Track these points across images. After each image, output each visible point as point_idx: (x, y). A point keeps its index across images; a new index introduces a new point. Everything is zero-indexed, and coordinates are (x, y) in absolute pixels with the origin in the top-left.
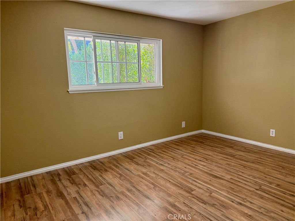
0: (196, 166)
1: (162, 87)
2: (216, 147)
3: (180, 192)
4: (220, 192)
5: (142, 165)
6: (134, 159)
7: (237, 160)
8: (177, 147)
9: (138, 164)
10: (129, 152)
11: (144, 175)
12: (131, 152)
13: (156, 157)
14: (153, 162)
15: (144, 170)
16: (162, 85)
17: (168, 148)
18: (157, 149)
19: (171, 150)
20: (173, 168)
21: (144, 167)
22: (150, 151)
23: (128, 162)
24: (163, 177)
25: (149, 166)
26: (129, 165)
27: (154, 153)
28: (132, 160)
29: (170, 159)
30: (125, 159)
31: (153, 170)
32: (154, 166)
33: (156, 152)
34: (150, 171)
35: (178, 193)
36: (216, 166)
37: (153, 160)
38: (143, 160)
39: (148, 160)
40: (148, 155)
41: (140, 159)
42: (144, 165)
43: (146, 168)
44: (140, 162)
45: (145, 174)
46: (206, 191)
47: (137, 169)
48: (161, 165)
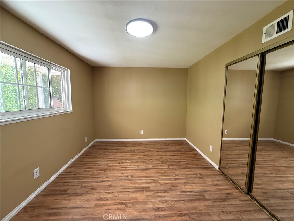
0: (127, 168)
1: (71, 111)
2: (118, 149)
3: (146, 195)
4: (160, 178)
5: (85, 192)
6: (67, 191)
7: (139, 153)
8: (94, 160)
9: (80, 195)
10: (49, 187)
11: (101, 201)
12: (51, 185)
13: (88, 177)
14: (91, 183)
15: (96, 196)
16: (72, 110)
17: (87, 163)
18: (79, 169)
19: (93, 165)
20: (114, 178)
21: (90, 193)
22: (75, 175)
23: (65, 199)
24: (119, 192)
25: (93, 189)
26: (70, 202)
27: (80, 174)
28: (65, 194)
29: (102, 172)
30: (55, 198)
31: (102, 191)
32: (98, 186)
33: (81, 172)
34: (102, 194)
35: (146, 197)
36: (135, 162)
37: (89, 181)
38: (79, 187)
39: (84, 185)
40: (78, 179)
41: (74, 187)
42: (88, 191)
43: (92, 193)
44: (79, 191)
45: (101, 199)
46: (155, 183)
47: (86, 200)
48: (102, 181)
